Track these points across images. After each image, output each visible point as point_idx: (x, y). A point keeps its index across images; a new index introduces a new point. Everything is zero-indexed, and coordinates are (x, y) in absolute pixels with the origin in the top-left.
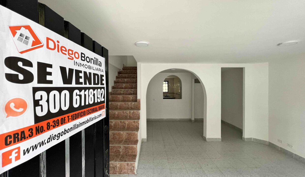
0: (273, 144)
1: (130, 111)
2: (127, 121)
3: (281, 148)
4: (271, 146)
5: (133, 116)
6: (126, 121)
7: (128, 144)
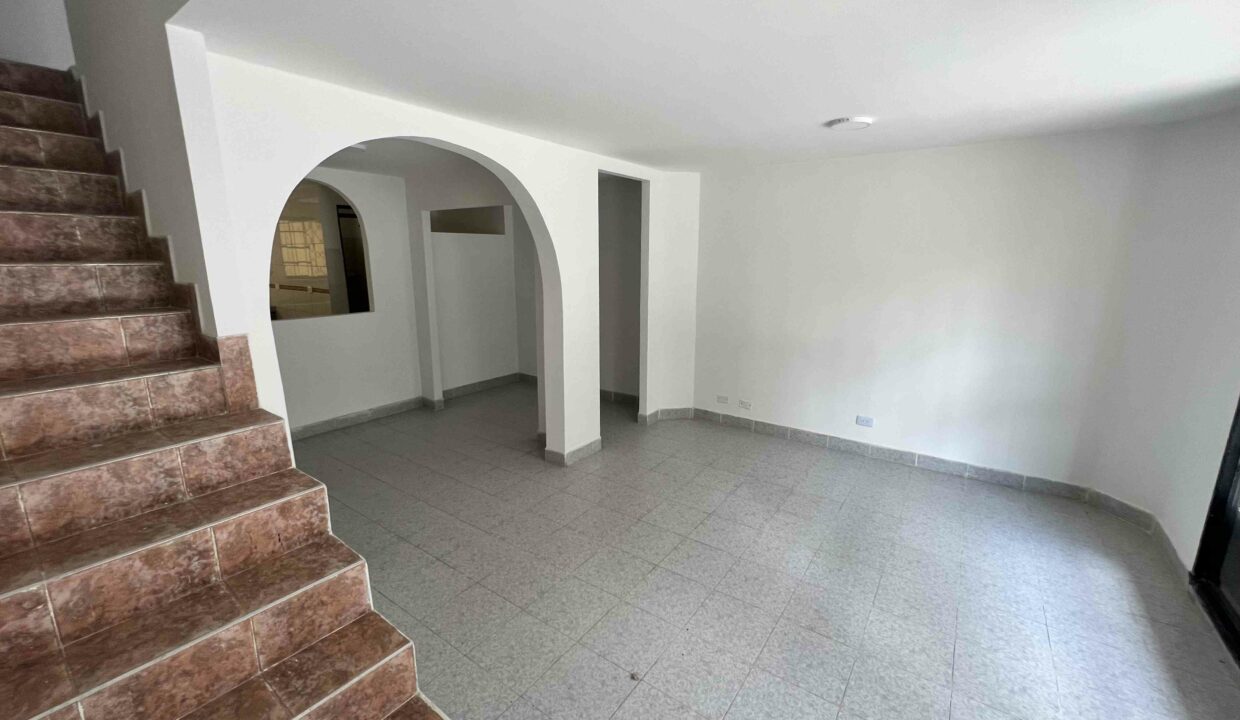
0: (706, 412)
1: (196, 447)
2: (215, 529)
3: (725, 416)
4: (702, 417)
5: (228, 474)
6: (208, 527)
7: (342, 677)
